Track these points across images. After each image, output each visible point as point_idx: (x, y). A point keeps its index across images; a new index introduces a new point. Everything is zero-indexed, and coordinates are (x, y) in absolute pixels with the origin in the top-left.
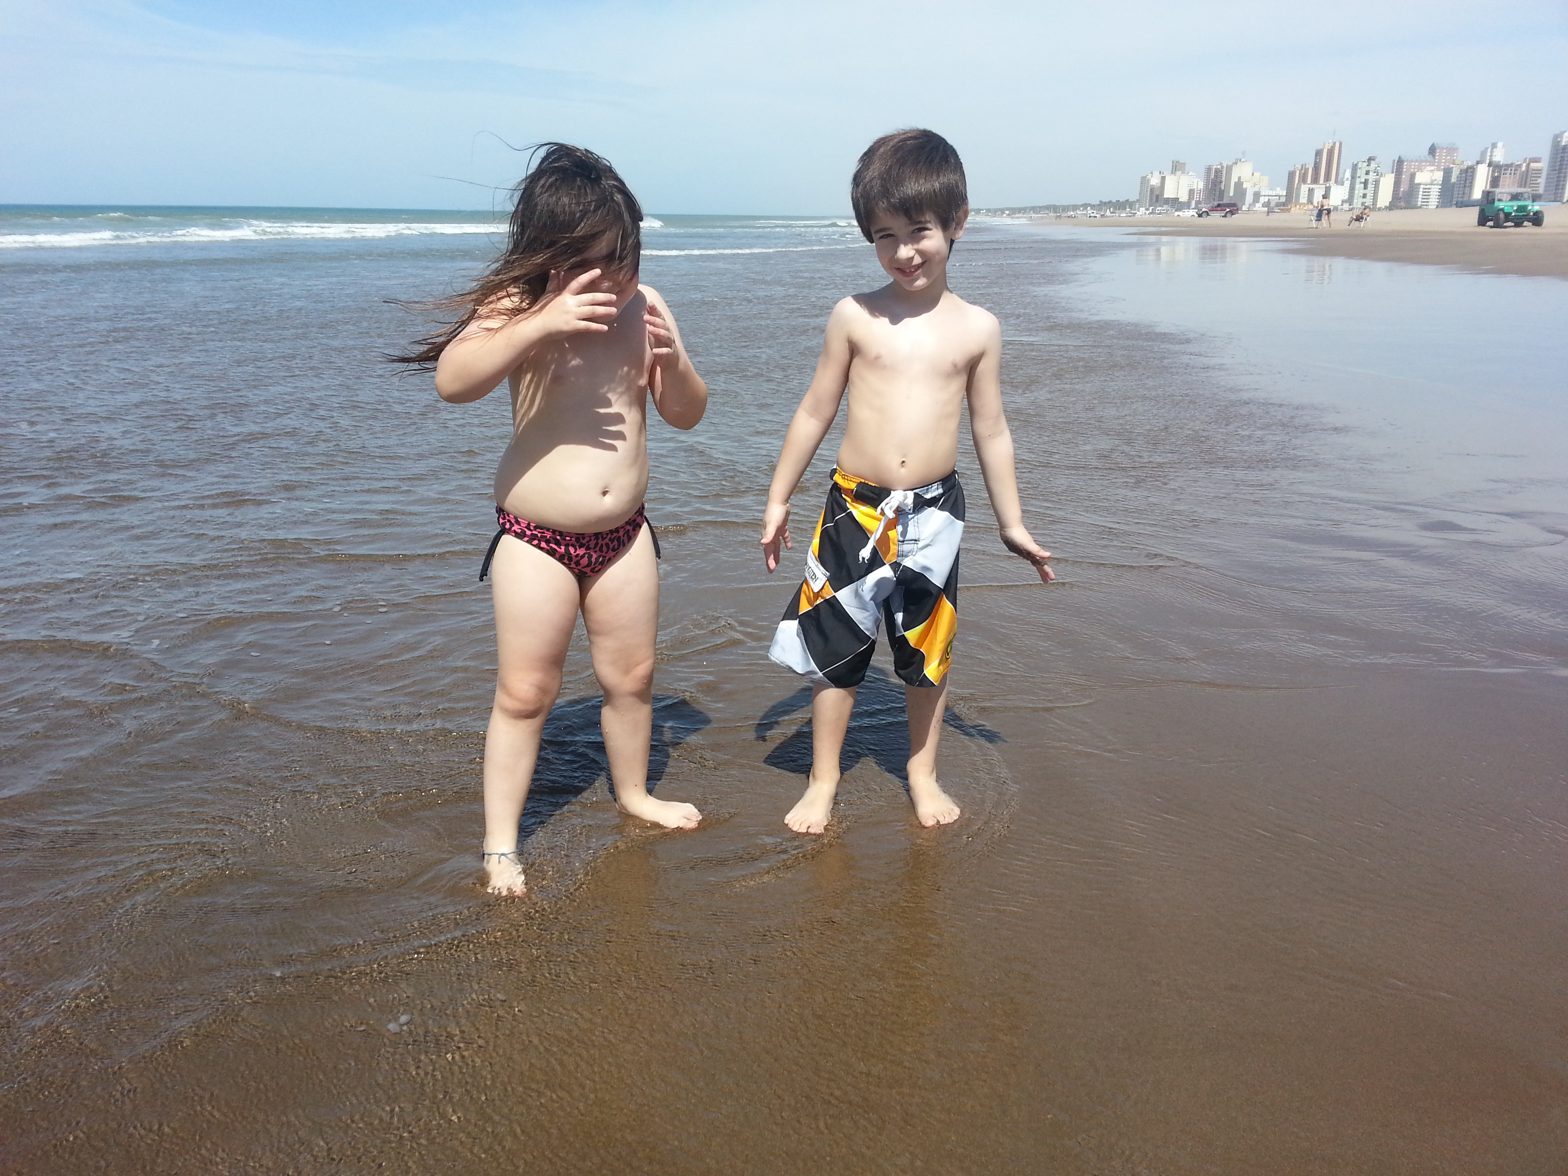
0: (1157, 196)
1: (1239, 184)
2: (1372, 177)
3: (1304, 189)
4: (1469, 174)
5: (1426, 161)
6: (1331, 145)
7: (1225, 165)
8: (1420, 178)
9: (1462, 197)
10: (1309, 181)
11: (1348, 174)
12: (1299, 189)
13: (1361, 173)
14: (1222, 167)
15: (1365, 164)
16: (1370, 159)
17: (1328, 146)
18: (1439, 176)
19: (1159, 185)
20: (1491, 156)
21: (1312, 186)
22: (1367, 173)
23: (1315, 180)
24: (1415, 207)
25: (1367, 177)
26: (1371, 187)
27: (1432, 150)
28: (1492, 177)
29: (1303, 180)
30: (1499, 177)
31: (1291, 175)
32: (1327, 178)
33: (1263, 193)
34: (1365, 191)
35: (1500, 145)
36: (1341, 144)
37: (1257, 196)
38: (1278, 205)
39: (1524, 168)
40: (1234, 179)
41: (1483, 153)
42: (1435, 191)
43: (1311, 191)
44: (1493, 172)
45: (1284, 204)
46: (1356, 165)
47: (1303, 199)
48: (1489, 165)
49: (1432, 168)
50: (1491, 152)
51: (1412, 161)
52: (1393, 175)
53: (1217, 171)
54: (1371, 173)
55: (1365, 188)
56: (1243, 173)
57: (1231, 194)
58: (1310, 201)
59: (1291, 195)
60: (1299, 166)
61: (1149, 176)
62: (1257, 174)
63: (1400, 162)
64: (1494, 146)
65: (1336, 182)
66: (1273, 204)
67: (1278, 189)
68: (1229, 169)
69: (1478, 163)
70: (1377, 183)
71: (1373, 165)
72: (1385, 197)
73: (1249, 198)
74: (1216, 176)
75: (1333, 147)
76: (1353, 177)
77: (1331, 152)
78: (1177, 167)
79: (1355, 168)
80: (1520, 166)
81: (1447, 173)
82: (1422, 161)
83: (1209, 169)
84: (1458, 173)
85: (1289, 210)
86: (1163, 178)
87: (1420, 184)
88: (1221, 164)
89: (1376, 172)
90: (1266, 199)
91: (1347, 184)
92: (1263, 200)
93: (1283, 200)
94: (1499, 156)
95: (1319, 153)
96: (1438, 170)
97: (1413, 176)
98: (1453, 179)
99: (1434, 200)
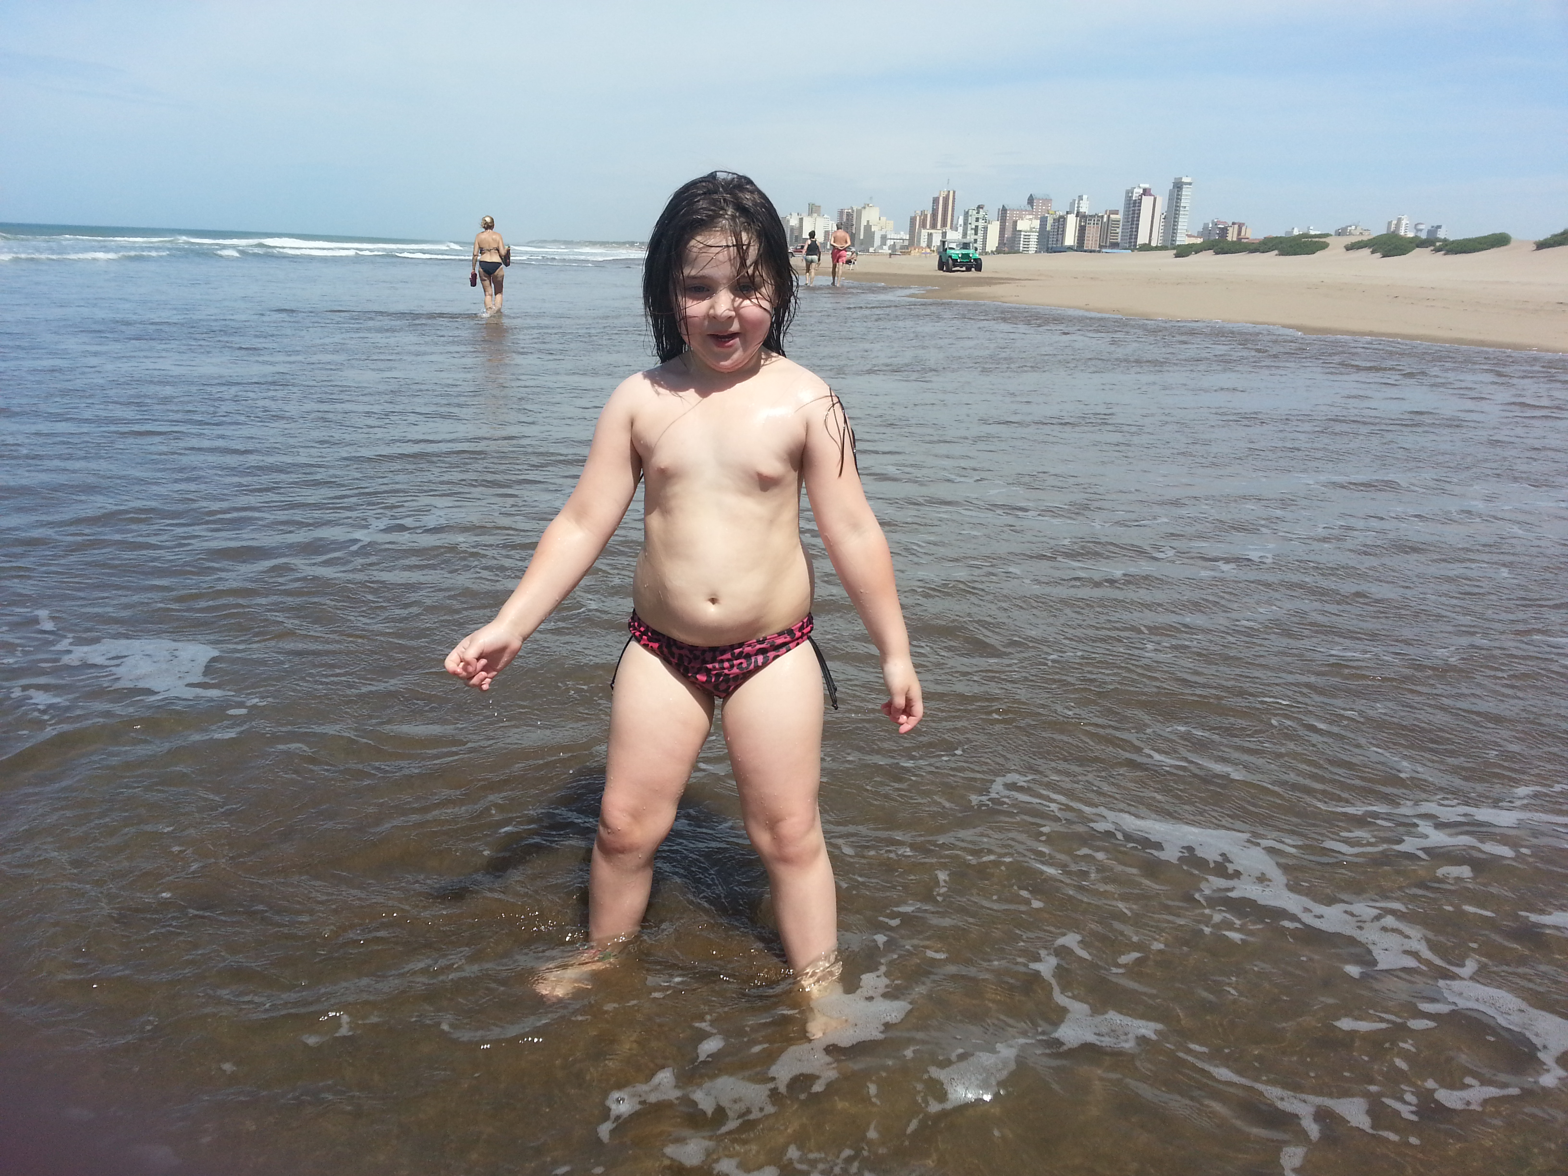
0: (796, 237)
1: (868, 227)
2: (981, 224)
3: (924, 233)
4: (1061, 222)
5: (1026, 211)
6: (946, 193)
7: (855, 209)
8: (1022, 225)
9: (1057, 244)
10: (928, 227)
11: (961, 221)
12: (920, 233)
13: (972, 220)
14: (853, 211)
15: (975, 212)
16: (980, 207)
17: (944, 194)
18: (1037, 224)
19: (798, 226)
20: (1078, 207)
21: (932, 231)
22: (977, 220)
23: (934, 226)
24: (1018, 252)
25: (977, 224)
26: (980, 233)
27: (1031, 201)
28: (1080, 226)
29: (923, 225)
30: (1085, 226)
31: (913, 220)
32: (944, 224)
33: (889, 237)
34: (976, 237)
35: (1085, 197)
36: (954, 192)
37: (884, 238)
38: (903, 247)
39: (1105, 220)
40: (864, 223)
41: (1072, 204)
42: (1034, 238)
43: (930, 235)
44: (1080, 221)
45: (907, 247)
46: (967, 213)
47: (924, 244)
48: (1077, 216)
49: (1031, 217)
50: (1079, 203)
51: (1014, 210)
52: (998, 223)
53: (848, 214)
54: (980, 220)
55: (976, 234)
56: (870, 216)
57: (862, 237)
58: (929, 246)
59: (913, 240)
60: (919, 212)
61: (788, 217)
62: (883, 219)
63: (1004, 210)
64: (1081, 198)
65: (951, 228)
66: (898, 247)
67: (902, 233)
68: (859, 213)
69: (1068, 213)
70: (985, 229)
71: (982, 212)
72: (992, 243)
73: (877, 241)
74: (847, 219)
75: (948, 195)
76: (966, 223)
77: (946, 199)
78: (813, 210)
79: (966, 214)
80: (1102, 217)
81: (1043, 221)
82: (1022, 210)
83: (841, 213)
84: (1052, 221)
85: (909, 253)
86: (801, 220)
87: (1020, 231)
88: (852, 208)
89: (984, 219)
90: (891, 242)
91: (960, 229)
92: (890, 243)
93: (906, 243)
94: (1085, 209)
95: (936, 201)
96: (1036, 218)
97: (1015, 223)
98: (1048, 228)
99: (1033, 246)
